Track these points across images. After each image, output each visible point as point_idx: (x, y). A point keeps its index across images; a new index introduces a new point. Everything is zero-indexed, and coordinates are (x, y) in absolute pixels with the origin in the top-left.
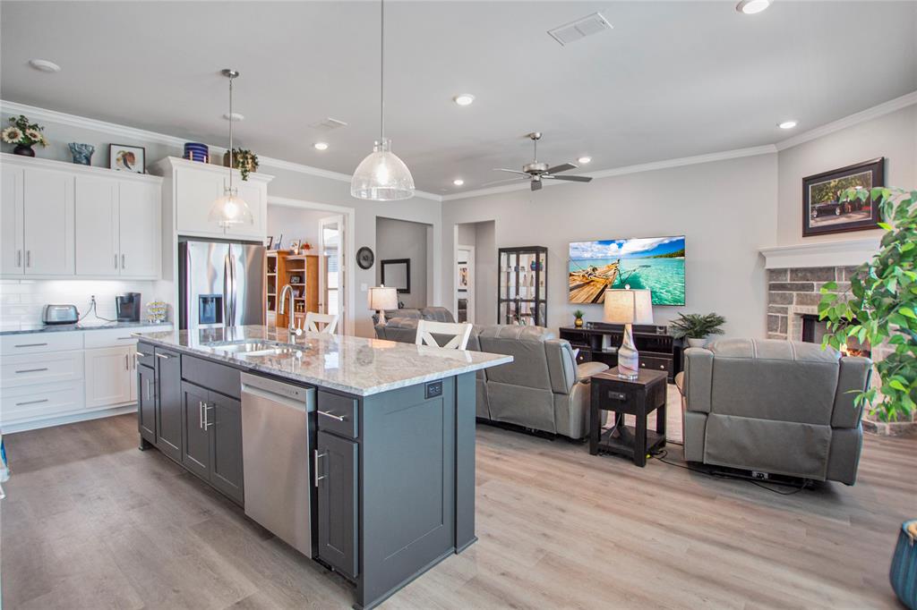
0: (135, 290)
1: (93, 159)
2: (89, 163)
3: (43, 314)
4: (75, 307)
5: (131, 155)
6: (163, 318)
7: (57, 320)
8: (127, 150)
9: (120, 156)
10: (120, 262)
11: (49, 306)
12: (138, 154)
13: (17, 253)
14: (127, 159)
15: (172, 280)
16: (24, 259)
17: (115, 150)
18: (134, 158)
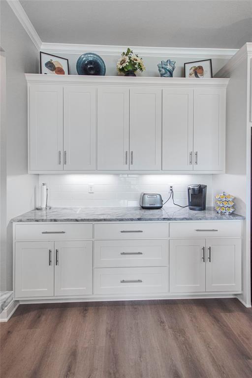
0: (202, 183)
1: (174, 73)
2: (171, 75)
3: (140, 199)
4: (160, 196)
5: (201, 68)
6: (231, 210)
7: (149, 206)
8: (197, 65)
9: (192, 71)
10: (193, 158)
11: (144, 194)
12: (206, 66)
13: (125, 153)
14: (198, 72)
15: (246, 174)
16: (129, 158)
17: (188, 67)
18: (203, 70)
